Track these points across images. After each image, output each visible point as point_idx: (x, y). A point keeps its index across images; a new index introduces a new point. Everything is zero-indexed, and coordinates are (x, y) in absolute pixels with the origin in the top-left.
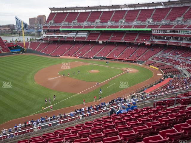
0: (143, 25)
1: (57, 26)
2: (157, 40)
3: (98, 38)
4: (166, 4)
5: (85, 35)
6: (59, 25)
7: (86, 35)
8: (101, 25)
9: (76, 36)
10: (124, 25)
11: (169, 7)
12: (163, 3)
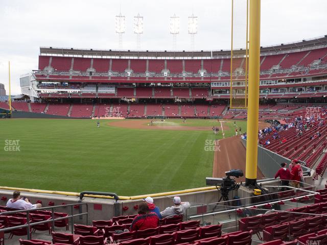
0: (196, 77)
1: (62, 75)
2: (219, 95)
3: (135, 94)
4: (216, 55)
5: (112, 91)
6: (66, 75)
7: (114, 90)
8: (137, 76)
9: (97, 91)
10: (171, 76)
11: (218, 58)
12: (213, 52)
